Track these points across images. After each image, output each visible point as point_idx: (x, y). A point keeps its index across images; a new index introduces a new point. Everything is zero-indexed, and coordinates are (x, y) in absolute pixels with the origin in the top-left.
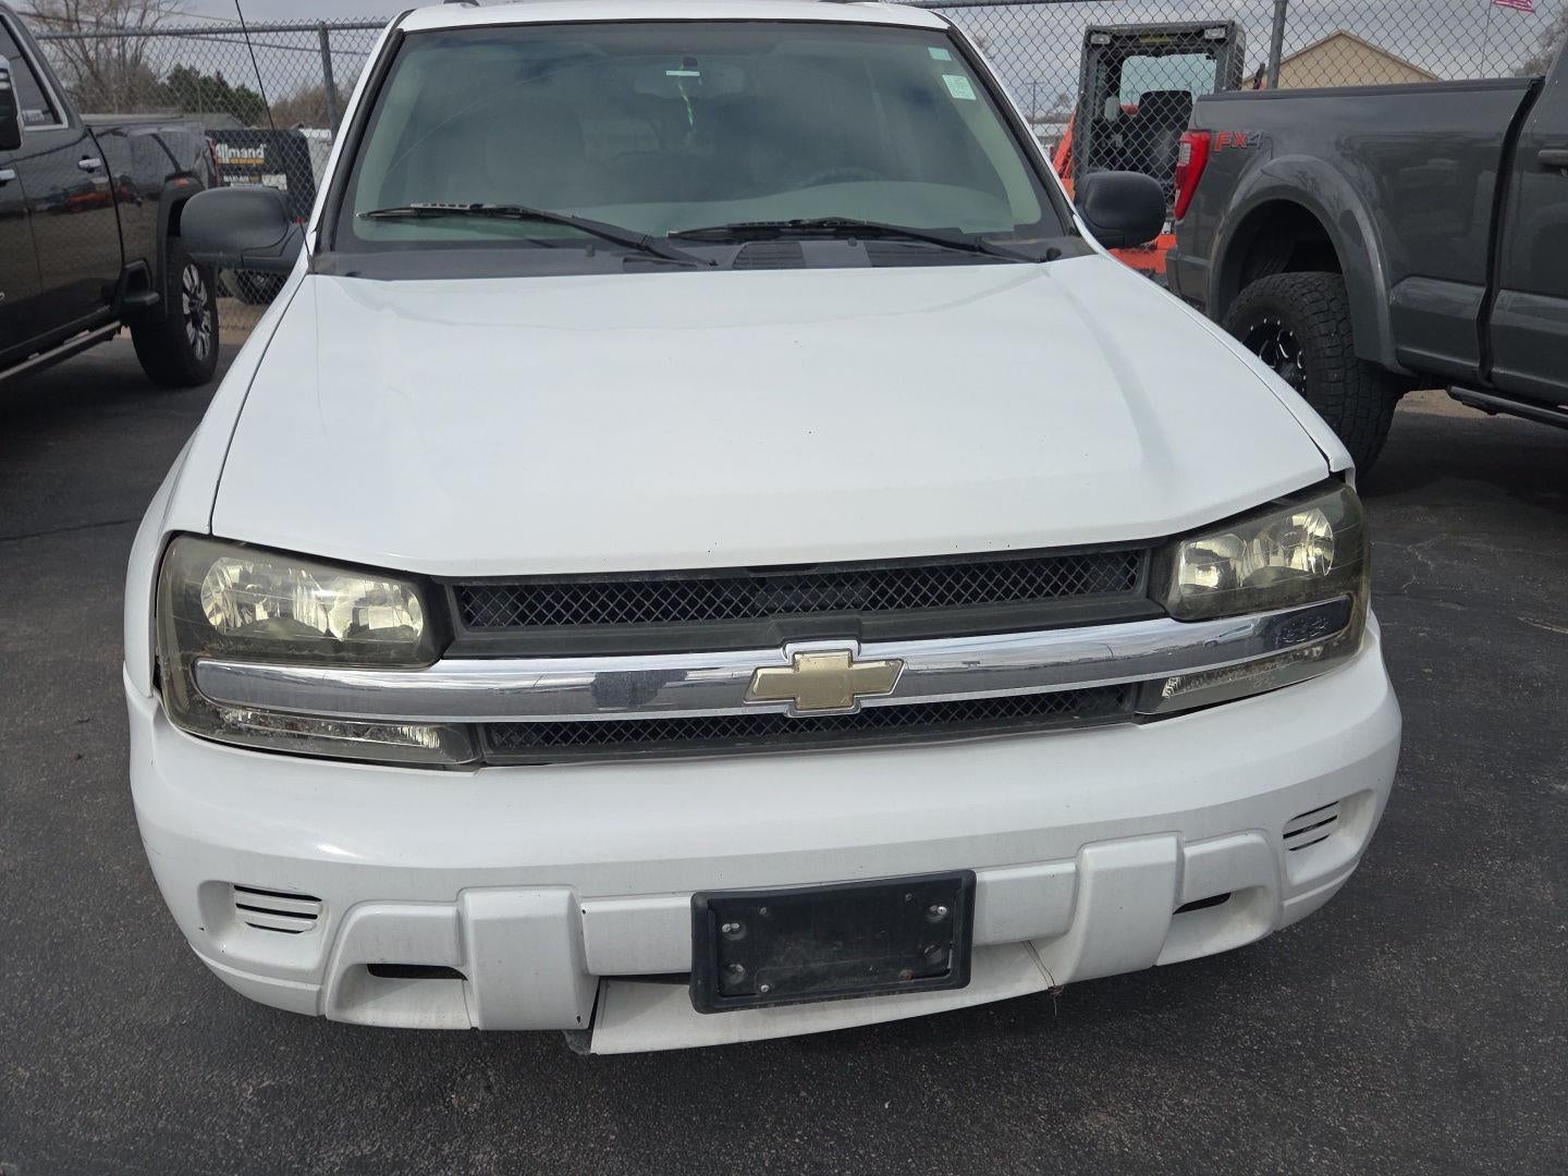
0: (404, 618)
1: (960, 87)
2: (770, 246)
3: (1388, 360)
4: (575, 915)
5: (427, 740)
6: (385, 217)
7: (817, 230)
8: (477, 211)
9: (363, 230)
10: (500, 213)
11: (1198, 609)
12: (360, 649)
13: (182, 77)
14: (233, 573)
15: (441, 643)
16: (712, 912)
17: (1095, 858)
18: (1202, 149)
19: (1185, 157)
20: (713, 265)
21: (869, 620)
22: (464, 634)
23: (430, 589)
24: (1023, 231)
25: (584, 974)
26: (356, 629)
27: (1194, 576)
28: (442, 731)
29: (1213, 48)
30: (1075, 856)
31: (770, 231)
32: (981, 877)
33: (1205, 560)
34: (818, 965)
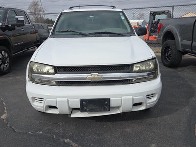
0: (52, 71)
1: (123, 18)
2: (99, 35)
3: (181, 50)
4: (68, 101)
5: (55, 83)
6: (59, 32)
7: (104, 33)
8: (68, 31)
9: (56, 33)
10: (70, 31)
11: (136, 72)
12: (48, 73)
13: (47, 19)
14: (36, 66)
15: (56, 73)
16: (82, 101)
17: (123, 98)
18: (161, 25)
19: (159, 26)
20: (92, 37)
21: (100, 72)
22: (58, 72)
23: (55, 67)
24: (128, 33)
25: (69, 108)
26: (48, 71)
27: (135, 68)
28: (56, 82)
29: (166, 14)
30: (121, 97)
31: (99, 33)
32: (111, 99)
33: (137, 67)
34: (93, 108)
